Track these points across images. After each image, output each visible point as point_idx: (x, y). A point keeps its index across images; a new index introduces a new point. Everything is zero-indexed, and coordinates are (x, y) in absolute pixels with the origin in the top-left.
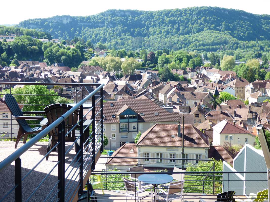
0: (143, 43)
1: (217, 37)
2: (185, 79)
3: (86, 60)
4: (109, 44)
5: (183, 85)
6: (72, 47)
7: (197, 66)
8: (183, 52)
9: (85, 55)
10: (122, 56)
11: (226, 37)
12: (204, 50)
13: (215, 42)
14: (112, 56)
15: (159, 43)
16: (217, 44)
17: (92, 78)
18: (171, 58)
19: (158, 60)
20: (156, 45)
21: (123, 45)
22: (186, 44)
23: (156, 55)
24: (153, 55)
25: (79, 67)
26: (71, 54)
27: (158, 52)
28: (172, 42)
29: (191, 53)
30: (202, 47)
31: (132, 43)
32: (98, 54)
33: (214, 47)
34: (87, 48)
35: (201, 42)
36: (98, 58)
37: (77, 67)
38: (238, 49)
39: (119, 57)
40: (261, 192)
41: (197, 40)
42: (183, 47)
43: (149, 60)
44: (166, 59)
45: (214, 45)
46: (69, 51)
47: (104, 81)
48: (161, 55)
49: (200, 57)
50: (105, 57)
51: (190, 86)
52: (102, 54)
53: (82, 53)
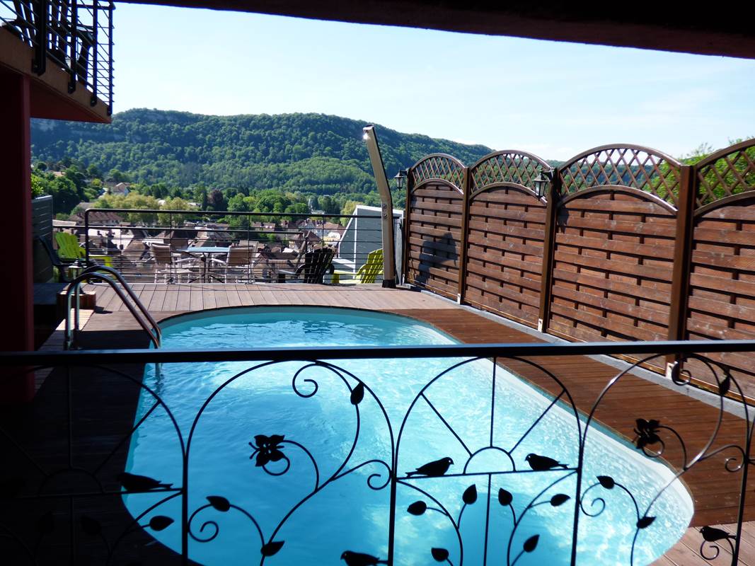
0: (200, 174)
1: (335, 169)
2: (277, 240)
3: (87, 200)
4: (134, 173)
5: (275, 249)
6: (58, 174)
7: (298, 218)
8: (275, 193)
9: (86, 191)
10: (159, 196)
11: (350, 170)
12: (313, 191)
13: (332, 177)
14: (140, 194)
15: (231, 176)
16: (336, 182)
17: (99, 234)
18: (252, 202)
19: (228, 206)
20: (225, 178)
21: (162, 177)
22: (280, 179)
23: (224, 196)
24: (218, 196)
25: (72, 213)
26: (55, 187)
27: (229, 191)
28: (254, 175)
29: (289, 195)
30: (308, 186)
31: (178, 173)
32: (112, 191)
33: (331, 186)
34: (90, 177)
35: (307, 178)
36: (111, 197)
37: (69, 214)
38: (372, 192)
39: (153, 197)
40: (374, 254)
41: (300, 173)
42: (274, 184)
43: (210, 205)
44: (244, 204)
45: (330, 184)
46: (52, 182)
47: (123, 240)
48: (233, 196)
49: (307, 202)
50: (126, 195)
51: (287, 250)
52: (120, 190)
53: (78, 187)
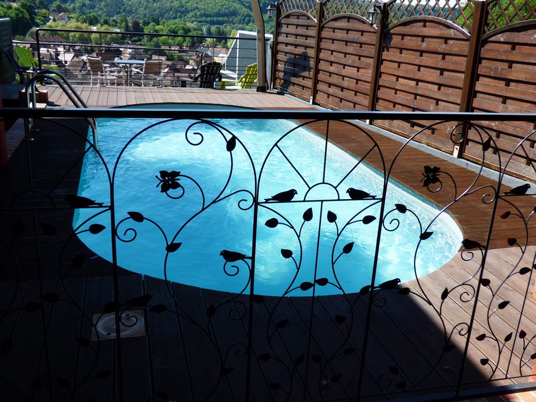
0: (122, 7)
1: (223, 6)
2: (181, 59)
3: (37, 25)
4: (72, 5)
5: (179, 66)
6: (14, 5)
7: (197, 43)
8: (179, 23)
9: (36, 19)
10: (92, 23)
11: (235, 6)
12: (207, 22)
13: (221, 12)
14: (78, 21)
15: (145, 9)
16: (224, 15)
17: (48, 51)
18: (162, 30)
20: (141, 10)
21: (93, 9)
22: (182, 13)
23: (141, 25)
24: (136, 24)
25: (27, 35)
26: (13, 15)
27: (144, 21)
28: (163, 9)
29: (189, 25)
30: (204, 18)
31: (106, 6)
32: (56, 19)
33: (220, 19)
34: (38, 8)
35: (202, 12)
36: (56, 24)
37: (25, 36)
38: (251, 24)
39: (87, 24)
40: (251, 67)
41: (197, 8)
42: (178, 16)
44: (156, 31)
45: (219, 17)
46: (10, 11)
47: (67, 57)
48: (147, 25)
49: (202, 31)
50: (67, 23)
51: (188, 67)
52: (62, 19)
53: (30, 15)
